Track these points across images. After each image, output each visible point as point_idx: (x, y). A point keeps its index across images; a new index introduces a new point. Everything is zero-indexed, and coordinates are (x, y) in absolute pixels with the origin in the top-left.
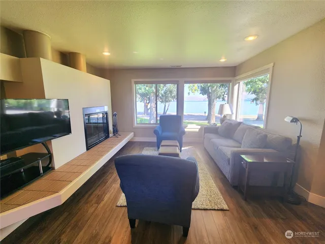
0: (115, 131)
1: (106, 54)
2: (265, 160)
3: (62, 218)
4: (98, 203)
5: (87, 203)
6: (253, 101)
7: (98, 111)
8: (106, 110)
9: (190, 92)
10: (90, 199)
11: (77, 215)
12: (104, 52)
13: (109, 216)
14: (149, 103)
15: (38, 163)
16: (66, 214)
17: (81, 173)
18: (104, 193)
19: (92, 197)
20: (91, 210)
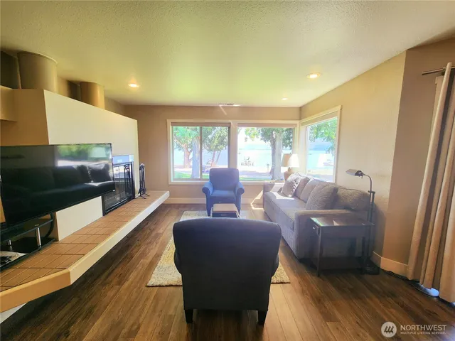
0: (142, 190)
1: (134, 86)
2: (336, 224)
3: (69, 306)
4: (120, 283)
5: (105, 285)
6: (329, 150)
7: (120, 161)
8: (130, 161)
9: (248, 137)
10: (109, 279)
11: (92, 300)
12: (130, 83)
13: (136, 298)
14: (191, 151)
15: (36, 231)
16: (74, 300)
17: (97, 244)
18: (128, 271)
19: (112, 276)
20: (111, 294)
